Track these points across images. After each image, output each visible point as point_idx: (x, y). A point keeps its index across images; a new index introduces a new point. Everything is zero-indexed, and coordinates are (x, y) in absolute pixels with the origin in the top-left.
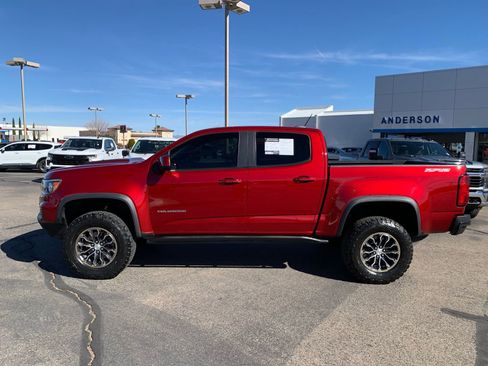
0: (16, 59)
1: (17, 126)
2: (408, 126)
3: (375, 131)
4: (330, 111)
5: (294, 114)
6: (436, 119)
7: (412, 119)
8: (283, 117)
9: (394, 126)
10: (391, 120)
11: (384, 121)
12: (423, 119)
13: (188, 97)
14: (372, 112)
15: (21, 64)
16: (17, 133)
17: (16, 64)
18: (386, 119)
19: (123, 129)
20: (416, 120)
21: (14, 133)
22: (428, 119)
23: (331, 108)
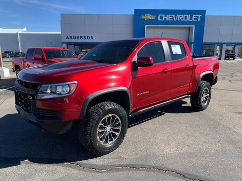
2: (80, 41)
3: (63, 43)
4: (25, 31)
6: (92, 38)
7: (81, 37)
9: (73, 41)
10: (71, 37)
11: (67, 38)
12: (86, 37)
14: (60, 33)
18: (69, 37)
20: (83, 37)
22: (88, 38)
23: (25, 29)
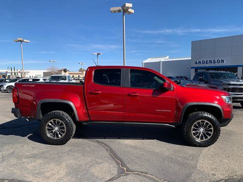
0: (19, 39)
1: (13, 71)
2: (208, 65)
3: (192, 68)
4: (167, 59)
5: (149, 60)
6: (223, 61)
7: (210, 62)
8: (144, 62)
9: (202, 65)
10: (200, 62)
11: (196, 63)
12: (216, 61)
13: (98, 54)
14: (190, 58)
15: (21, 41)
16: (13, 74)
17: (19, 41)
18: (197, 62)
19: (65, 71)
20: (213, 62)
21: (12, 74)
22: (218, 61)
23: (168, 57)
